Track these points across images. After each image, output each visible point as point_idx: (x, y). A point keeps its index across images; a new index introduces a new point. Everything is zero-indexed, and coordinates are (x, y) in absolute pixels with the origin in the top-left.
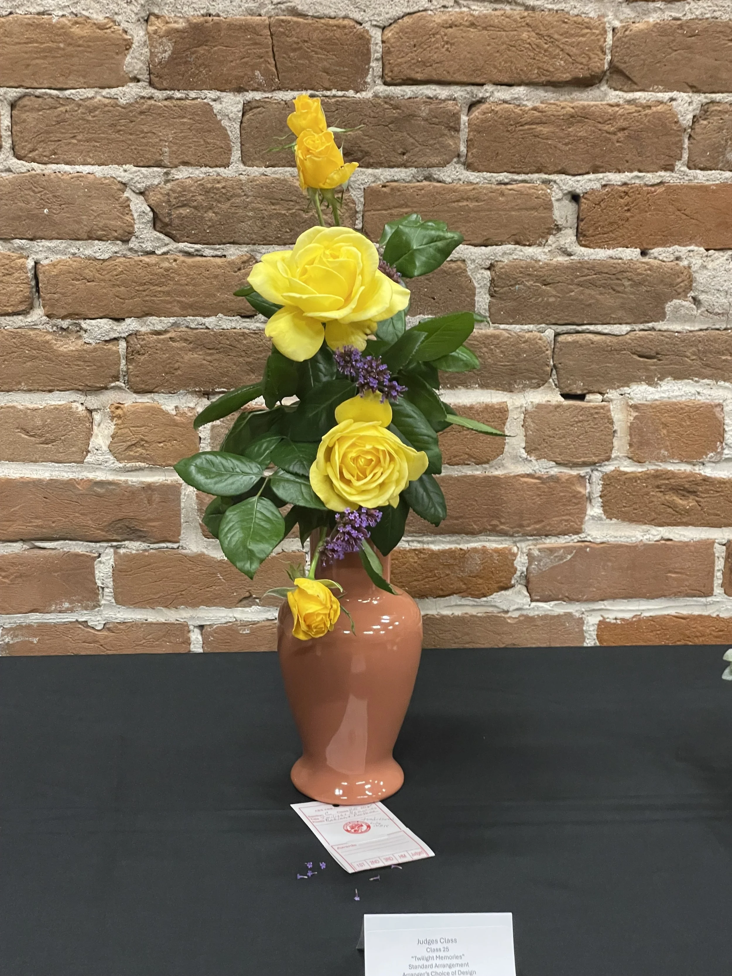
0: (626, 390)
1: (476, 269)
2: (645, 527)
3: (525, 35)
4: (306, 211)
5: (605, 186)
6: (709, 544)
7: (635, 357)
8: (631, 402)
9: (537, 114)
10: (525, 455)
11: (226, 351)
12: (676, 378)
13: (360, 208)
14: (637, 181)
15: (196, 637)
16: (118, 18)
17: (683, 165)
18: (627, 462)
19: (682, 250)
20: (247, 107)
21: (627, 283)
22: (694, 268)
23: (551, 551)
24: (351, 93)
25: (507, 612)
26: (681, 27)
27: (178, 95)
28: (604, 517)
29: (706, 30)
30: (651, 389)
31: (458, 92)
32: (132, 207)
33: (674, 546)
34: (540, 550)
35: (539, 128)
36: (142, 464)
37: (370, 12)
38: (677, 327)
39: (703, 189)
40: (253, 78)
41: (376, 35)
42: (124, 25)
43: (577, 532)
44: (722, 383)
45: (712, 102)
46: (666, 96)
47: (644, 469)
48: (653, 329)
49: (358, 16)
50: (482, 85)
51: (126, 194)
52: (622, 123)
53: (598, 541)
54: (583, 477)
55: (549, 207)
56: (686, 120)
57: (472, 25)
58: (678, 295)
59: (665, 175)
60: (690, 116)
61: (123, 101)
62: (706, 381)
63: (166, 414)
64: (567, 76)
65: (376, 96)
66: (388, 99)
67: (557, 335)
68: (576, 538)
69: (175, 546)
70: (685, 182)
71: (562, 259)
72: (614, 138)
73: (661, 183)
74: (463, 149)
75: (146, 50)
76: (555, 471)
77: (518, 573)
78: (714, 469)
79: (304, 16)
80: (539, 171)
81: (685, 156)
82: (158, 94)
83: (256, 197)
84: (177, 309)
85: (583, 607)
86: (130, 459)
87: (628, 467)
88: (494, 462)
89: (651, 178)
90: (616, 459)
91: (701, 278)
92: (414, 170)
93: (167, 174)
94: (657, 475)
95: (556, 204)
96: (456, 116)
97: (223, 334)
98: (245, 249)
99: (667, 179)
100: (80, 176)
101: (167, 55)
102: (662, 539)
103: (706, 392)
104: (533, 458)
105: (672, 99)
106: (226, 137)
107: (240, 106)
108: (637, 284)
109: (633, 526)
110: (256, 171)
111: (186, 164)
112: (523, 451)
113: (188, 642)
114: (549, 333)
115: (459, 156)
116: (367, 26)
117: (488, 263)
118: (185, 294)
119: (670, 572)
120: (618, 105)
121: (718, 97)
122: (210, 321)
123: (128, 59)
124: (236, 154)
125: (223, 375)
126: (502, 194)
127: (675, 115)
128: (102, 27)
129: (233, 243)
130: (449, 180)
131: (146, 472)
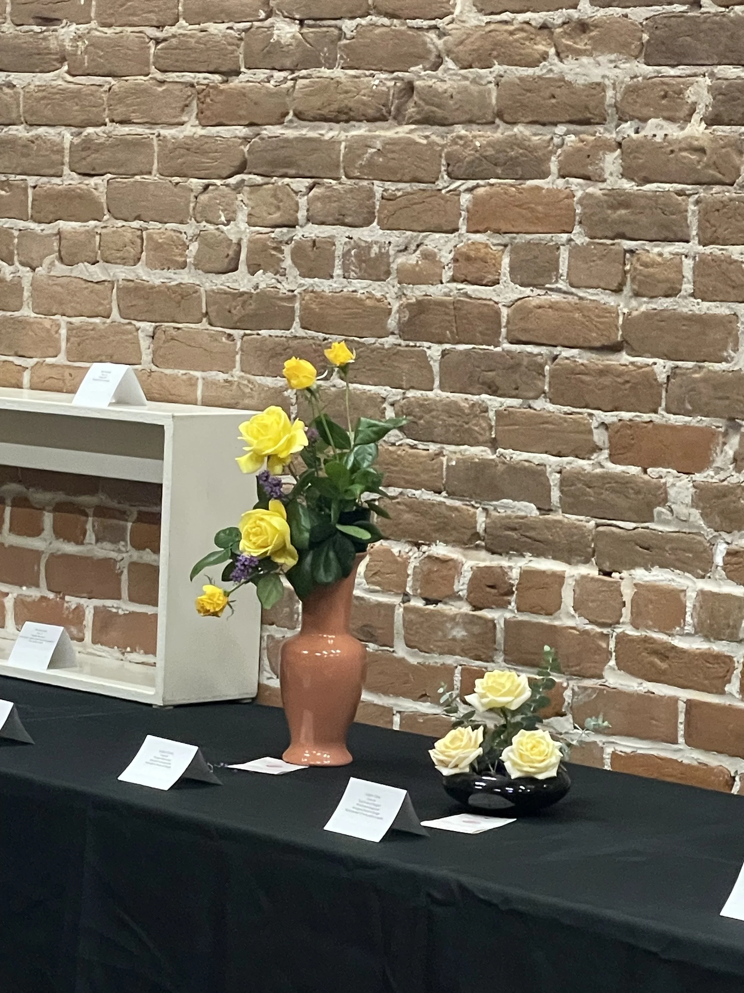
0: (632, 571)
1: (551, 473)
2: (640, 681)
3: (577, 315)
4: (467, 423)
5: (620, 420)
6: (675, 700)
7: (638, 548)
8: (635, 582)
9: (582, 367)
10: (572, 612)
11: (423, 514)
12: (661, 567)
13: (493, 423)
14: (637, 419)
15: (397, 719)
16: (387, 295)
17: (663, 410)
18: (630, 627)
19: (664, 470)
20: (444, 353)
21: (631, 491)
22: (668, 485)
23: (585, 688)
24: (492, 348)
25: (561, 734)
26: (656, 314)
27: (412, 344)
28: (616, 668)
29: (669, 318)
30: (646, 573)
31: (543, 350)
32: (387, 413)
33: (655, 698)
34: (579, 687)
35: (584, 377)
36: (378, 588)
37: (502, 297)
38: (660, 528)
39: (673, 428)
40: (445, 335)
41: (505, 312)
42: (389, 300)
43: (601, 677)
44: (687, 574)
45: (677, 367)
46: (651, 361)
47: (639, 634)
48: (647, 528)
49: (496, 299)
50: (556, 346)
51: (384, 405)
52: (627, 378)
53: (612, 686)
54: (607, 635)
55: (590, 432)
56: (662, 378)
57: (550, 307)
58: (659, 505)
59: (653, 415)
60: (664, 376)
61: (386, 346)
62: (678, 571)
63: (393, 554)
64: (598, 344)
65: (503, 350)
66: (509, 352)
67: (598, 525)
68: (600, 681)
69: (391, 650)
70: (663, 422)
71: (598, 470)
72: (623, 387)
73: (651, 421)
74: (546, 388)
75: (397, 315)
76: (589, 627)
77: (566, 704)
78: (680, 640)
79: (470, 297)
80: (586, 407)
81: (663, 404)
82: (403, 343)
83: (443, 411)
84: (402, 483)
85: (604, 739)
86: (374, 583)
87: (631, 632)
88: (556, 614)
89: (646, 417)
90: (623, 623)
91: (672, 492)
92: (520, 401)
93: (404, 393)
94: (646, 640)
95: (595, 431)
96: (542, 366)
97: (423, 503)
98: (439, 446)
99: (654, 419)
100: (364, 392)
101: (406, 319)
102: (649, 692)
103: (678, 580)
104: (576, 615)
105: (655, 364)
106: (432, 371)
107: (440, 353)
108: (638, 492)
109: (633, 678)
110: (445, 394)
111: (413, 388)
112: (572, 609)
113: (391, 722)
114: (592, 523)
115: (544, 392)
116: (500, 305)
117: (558, 469)
118: (406, 473)
119: (653, 719)
120: (625, 365)
121: (680, 363)
122: (417, 493)
123: (389, 321)
124: (437, 383)
125: (422, 531)
126: (566, 421)
127: (655, 374)
128: (379, 300)
129: (433, 441)
130: (538, 409)
131: (380, 594)
